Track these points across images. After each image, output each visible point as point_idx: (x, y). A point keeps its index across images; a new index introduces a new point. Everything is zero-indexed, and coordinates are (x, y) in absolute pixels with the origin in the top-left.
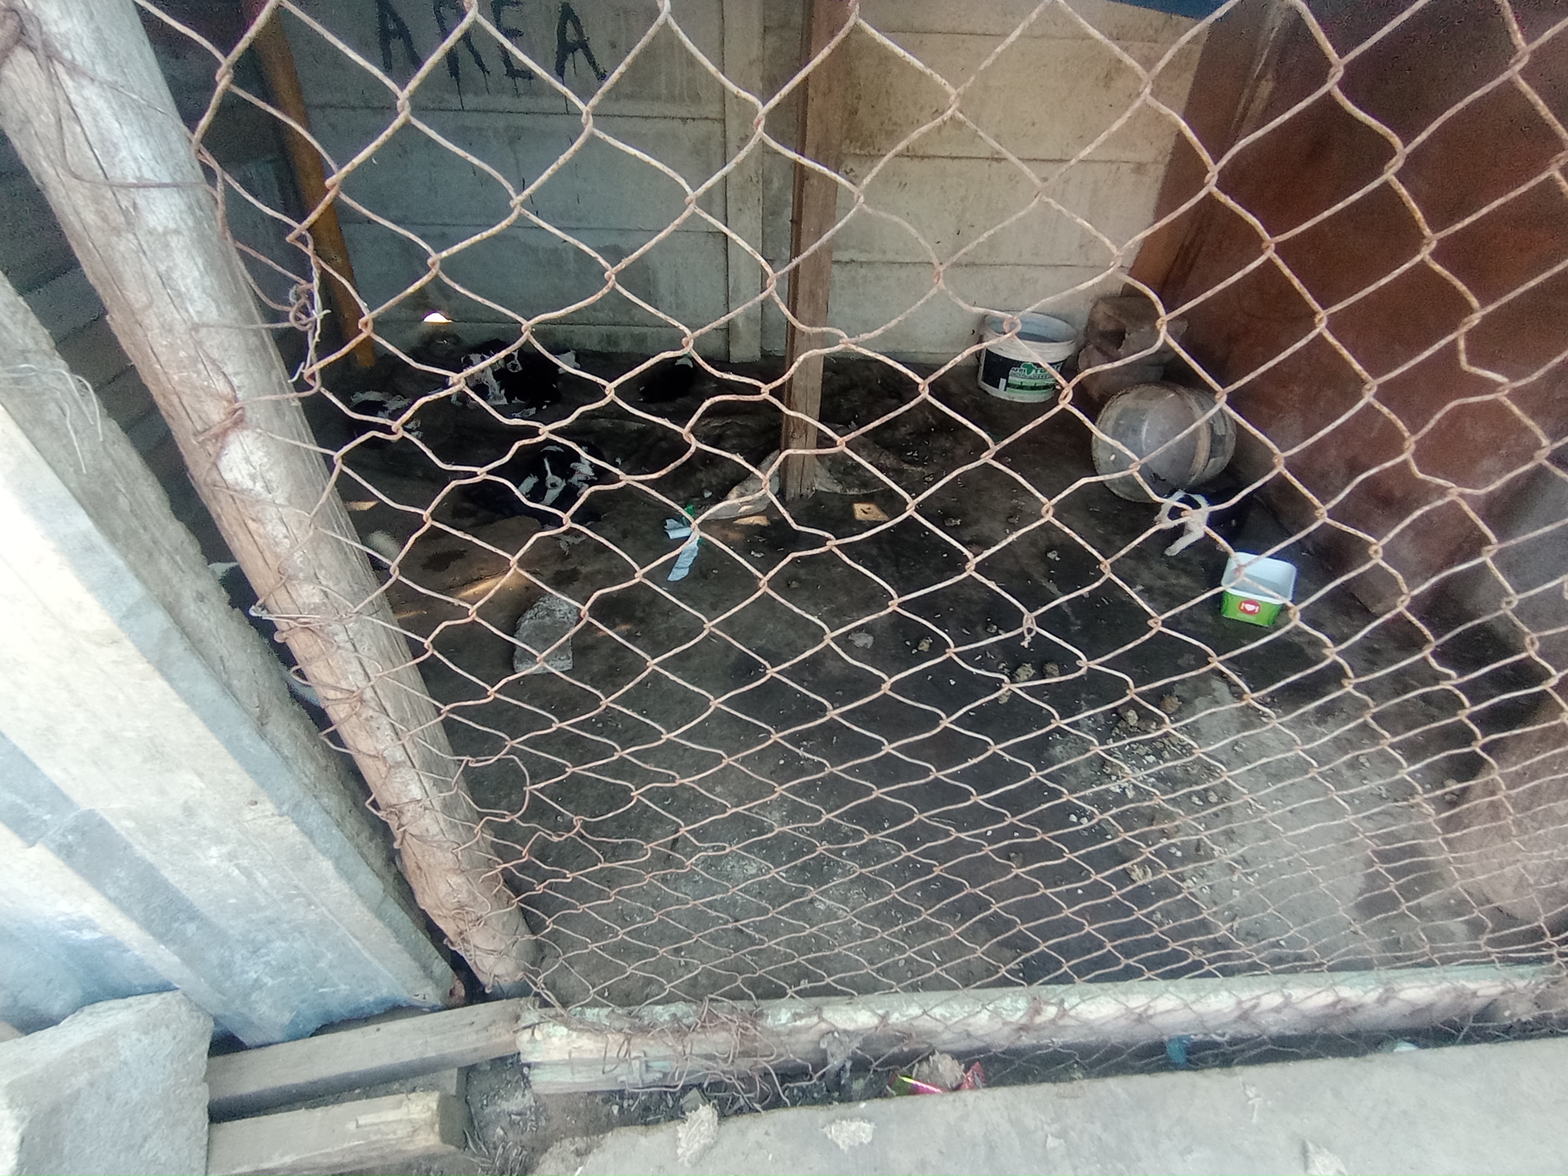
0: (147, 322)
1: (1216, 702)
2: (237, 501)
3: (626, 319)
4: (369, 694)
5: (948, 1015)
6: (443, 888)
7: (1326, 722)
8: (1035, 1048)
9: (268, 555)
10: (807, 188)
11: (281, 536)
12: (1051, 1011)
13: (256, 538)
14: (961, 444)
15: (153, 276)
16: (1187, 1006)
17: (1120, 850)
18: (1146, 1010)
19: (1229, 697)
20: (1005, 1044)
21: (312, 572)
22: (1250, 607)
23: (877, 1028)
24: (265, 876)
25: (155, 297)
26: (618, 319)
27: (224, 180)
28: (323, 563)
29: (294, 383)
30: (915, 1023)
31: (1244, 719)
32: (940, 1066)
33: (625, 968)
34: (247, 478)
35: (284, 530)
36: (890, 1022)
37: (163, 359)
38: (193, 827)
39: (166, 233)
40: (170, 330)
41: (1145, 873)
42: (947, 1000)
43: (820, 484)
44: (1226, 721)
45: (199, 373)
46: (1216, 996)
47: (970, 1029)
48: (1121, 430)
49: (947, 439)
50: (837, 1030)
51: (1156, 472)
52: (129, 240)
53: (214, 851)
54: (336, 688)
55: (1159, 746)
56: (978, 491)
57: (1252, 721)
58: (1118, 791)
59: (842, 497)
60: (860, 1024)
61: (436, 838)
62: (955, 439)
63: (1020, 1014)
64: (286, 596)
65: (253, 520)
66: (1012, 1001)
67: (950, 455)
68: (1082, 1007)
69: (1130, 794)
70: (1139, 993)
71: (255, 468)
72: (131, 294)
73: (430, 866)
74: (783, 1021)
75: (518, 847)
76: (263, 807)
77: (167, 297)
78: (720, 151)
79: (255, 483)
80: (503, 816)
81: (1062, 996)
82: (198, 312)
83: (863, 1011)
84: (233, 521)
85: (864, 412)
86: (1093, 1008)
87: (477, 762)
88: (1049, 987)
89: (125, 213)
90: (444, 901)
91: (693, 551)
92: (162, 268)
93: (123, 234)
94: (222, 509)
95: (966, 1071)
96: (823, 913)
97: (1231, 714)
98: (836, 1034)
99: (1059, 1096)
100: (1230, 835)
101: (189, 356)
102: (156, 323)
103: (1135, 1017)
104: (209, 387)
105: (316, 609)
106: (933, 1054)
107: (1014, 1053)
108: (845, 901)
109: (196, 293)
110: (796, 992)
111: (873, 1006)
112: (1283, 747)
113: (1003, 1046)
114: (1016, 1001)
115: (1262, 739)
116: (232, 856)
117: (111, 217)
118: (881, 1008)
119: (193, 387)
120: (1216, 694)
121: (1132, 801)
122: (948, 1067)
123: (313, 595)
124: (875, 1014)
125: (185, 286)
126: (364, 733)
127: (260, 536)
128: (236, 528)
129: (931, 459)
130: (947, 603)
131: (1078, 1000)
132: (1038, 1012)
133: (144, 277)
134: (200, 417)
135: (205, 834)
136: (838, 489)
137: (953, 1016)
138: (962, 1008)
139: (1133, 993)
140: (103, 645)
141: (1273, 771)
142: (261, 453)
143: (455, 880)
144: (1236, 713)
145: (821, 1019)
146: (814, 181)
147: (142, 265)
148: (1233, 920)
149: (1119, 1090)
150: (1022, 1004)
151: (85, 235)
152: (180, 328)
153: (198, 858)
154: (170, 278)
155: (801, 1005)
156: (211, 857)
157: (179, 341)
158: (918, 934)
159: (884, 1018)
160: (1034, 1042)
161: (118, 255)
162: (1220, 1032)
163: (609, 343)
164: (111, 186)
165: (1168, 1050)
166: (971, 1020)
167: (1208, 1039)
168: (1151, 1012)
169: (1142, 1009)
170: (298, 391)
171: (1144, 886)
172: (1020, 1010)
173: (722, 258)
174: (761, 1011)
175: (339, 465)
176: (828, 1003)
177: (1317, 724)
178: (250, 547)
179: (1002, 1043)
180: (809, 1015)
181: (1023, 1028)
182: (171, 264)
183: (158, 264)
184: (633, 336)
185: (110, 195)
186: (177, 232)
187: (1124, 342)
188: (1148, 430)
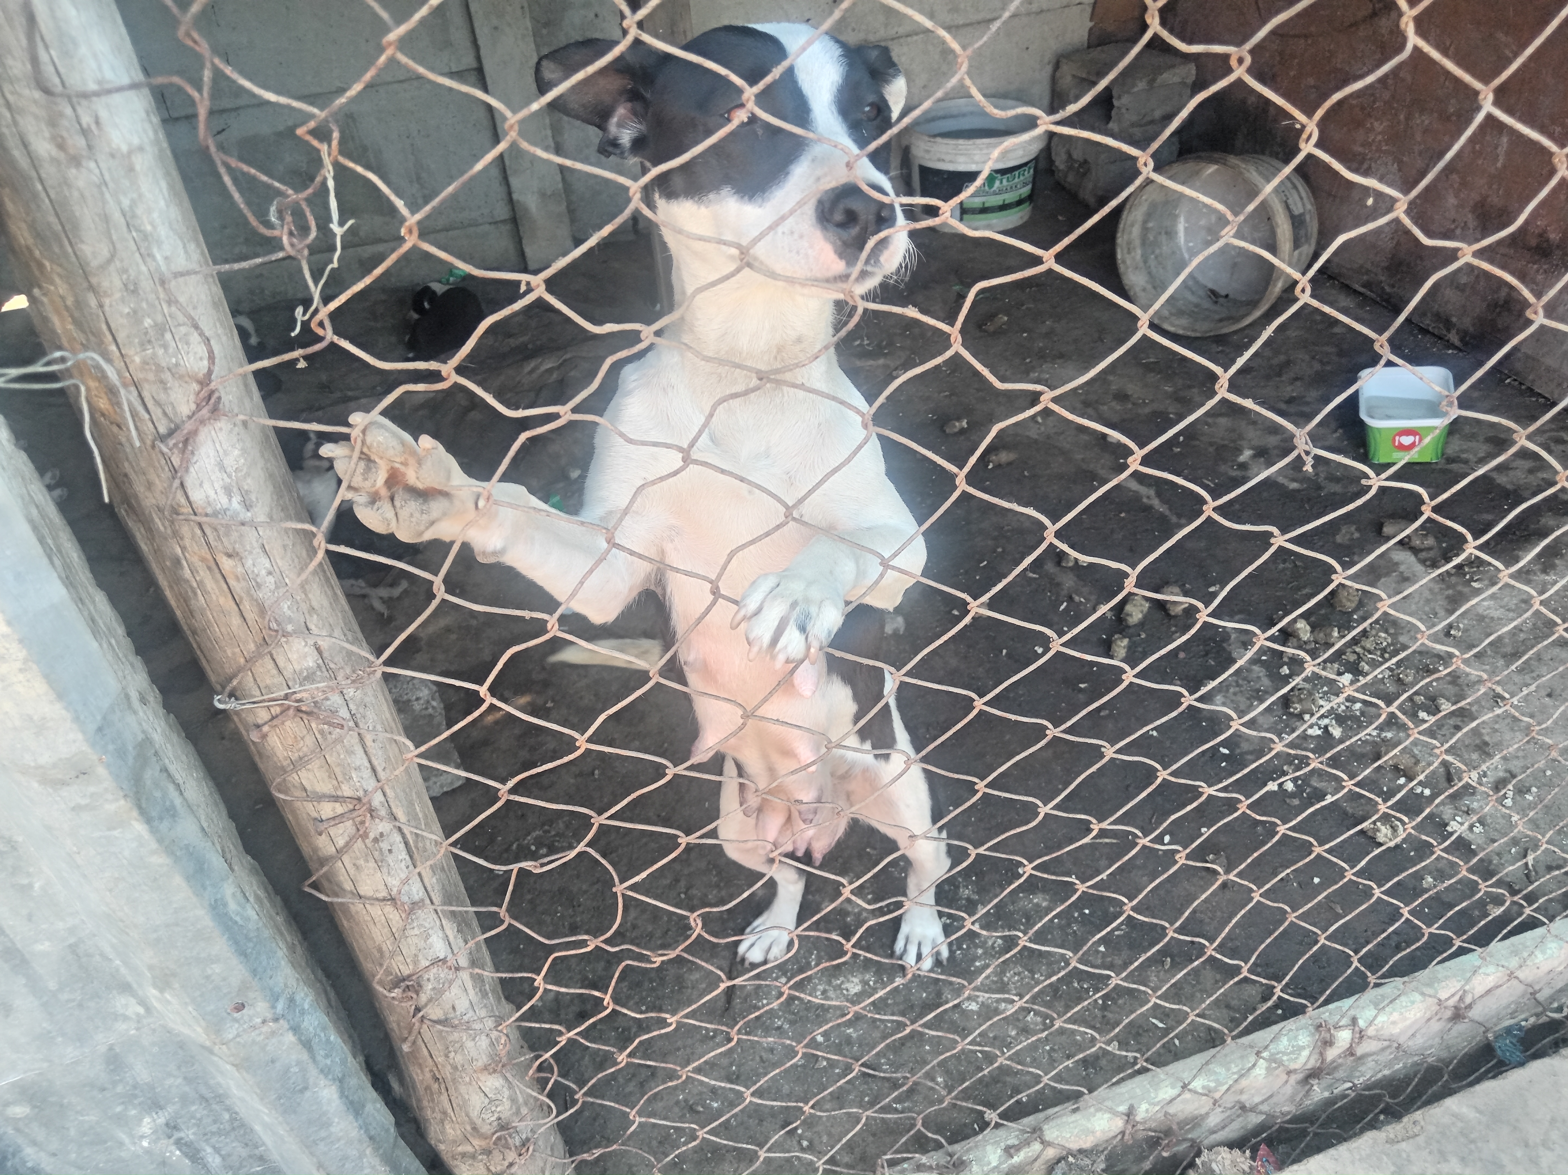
0: (105, 284)
1: (1406, 580)
2: (208, 531)
4: (377, 800)
5: (1212, 1085)
6: (476, 1101)
7: (1553, 567)
8: (1329, 1102)
9: (246, 606)
11: (263, 572)
12: (1344, 1037)
13: (232, 582)
15: (117, 217)
16: (1511, 975)
17: (1350, 810)
18: (1461, 999)
19: (1419, 568)
20: (1289, 1108)
21: (302, 620)
22: (1407, 440)
23: (1123, 1133)
24: (217, 1150)
25: (118, 246)
27: (213, 64)
28: (315, 604)
29: (297, 337)
30: (1172, 1110)
31: (1450, 592)
32: (1214, 1166)
33: (756, 1152)
34: (221, 492)
35: (268, 565)
36: (1138, 1118)
37: (121, 337)
38: (119, 1089)
39: (130, 152)
40: (135, 292)
41: (1394, 829)
42: (1207, 1063)
44: (1428, 601)
45: (165, 347)
46: (1543, 952)
47: (1244, 1098)
48: (1151, 237)
50: (1070, 1153)
51: (1210, 285)
52: (90, 171)
53: (147, 1125)
54: (336, 799)
55: (1352, 658)
57: (1460, 593)
58: (1319, 732)
60: (1098, 1134)
61: (466, 1018)
63: (1305, 1053)
64: (270, 665)
66: (1289, 1040)
68: (1382, 1018)
69: (1337, 732)
70: (1447, 978)
71: (229, 476)
72: (86, 249)
73: (455, 1068)
74: (994, 1164)
75: (597, 994)
76: (251, 1012)
77: (132, 243)
79: (230, 498)
80: (584, 944)
81: (1352, 1013)
82: (166, 258)
83: (1099, 1115)
84: (199, 564)
86: (1396, 1016)
87: (542, 865)
88: (1331, 1006)
89: (85, 132)
90: (479, 1122)
92: (126, 202)
93: (84, 163)
94: (183, 549)
95: (1253, 1158)
96: (979, 1014)
97: (1431, 590)
98: (1071, 1159)
99: (1391, 1142)
100: (1484, 749)
101: (156, 325)
102: (117, 283)
103: (1449, 1013)
104: (177, 365)
105: (309, 678)
106: (1199, 1154)
107: (1305, 1119)
108: (1002, 988)
109: (163, 231)
110: (1002, 1116)
111: (1109, 1103)
112: (1511, 615)
113: (1289, 1113)
114: (1296, 1038)
115: (1480, 610)
116: (172, 1127)
117: (70, 142)
118: (1122, 1103)
119: (159, 369)
120: (1402, 568)
121: (1341, 741)
122: (1227, 1163)
123: (305, 656)
124: (1115, 1114)
125: (152, 224)
126: (372, 864)
127: (237, 579)
128: (204, 574)
130: (990, 542)
131: (1374, 1012)
132: (1328, 1043)
133: (106, 218)
134: (165, 414)
135: (135, 1096)
137: (1219, 1083)
138: (1228, 1070)
139: (1439, 981)
140: (64, 783)
141: (1509, 649)
142: (236, 452)
143: (492, 1083)
144: (1436, 587)
145: (1045, 1143)
147: (104, 202)
148: (1525, 856)
149: (1465, 1110)
150: (1305, 1039)
151: (34, 174)
152: (146, 284)
153: (121, 1144)
154: (134, 216)
155: (1011, 1133)
156: (142, 1137)
157: (144, 305)
158: (1120, 1002)
159: (1129, 1114)
160: (1326, 1094)
161: (76, 194)
162: (1555, 1005)
164: (69, 98)
165: (1499, 1052)
166: (1244, 1083)
167: (1543, 1019)
168: (1468, 1000)
169: (1457, 998)
171: (1397, 846)
172: (1303, 1048)
173: (480, 111)
174: (959, 1158)
176: (1047, 1118)
177: (1545, 571)
179: (1286, 1109)
180: (1027, 1143)
181: (1313, 1074)
182: (135, 196)
183: (122, 198)
185: (68, 111)
186: (141, 149)
187: (1113, 113)
188: (1186, 229)
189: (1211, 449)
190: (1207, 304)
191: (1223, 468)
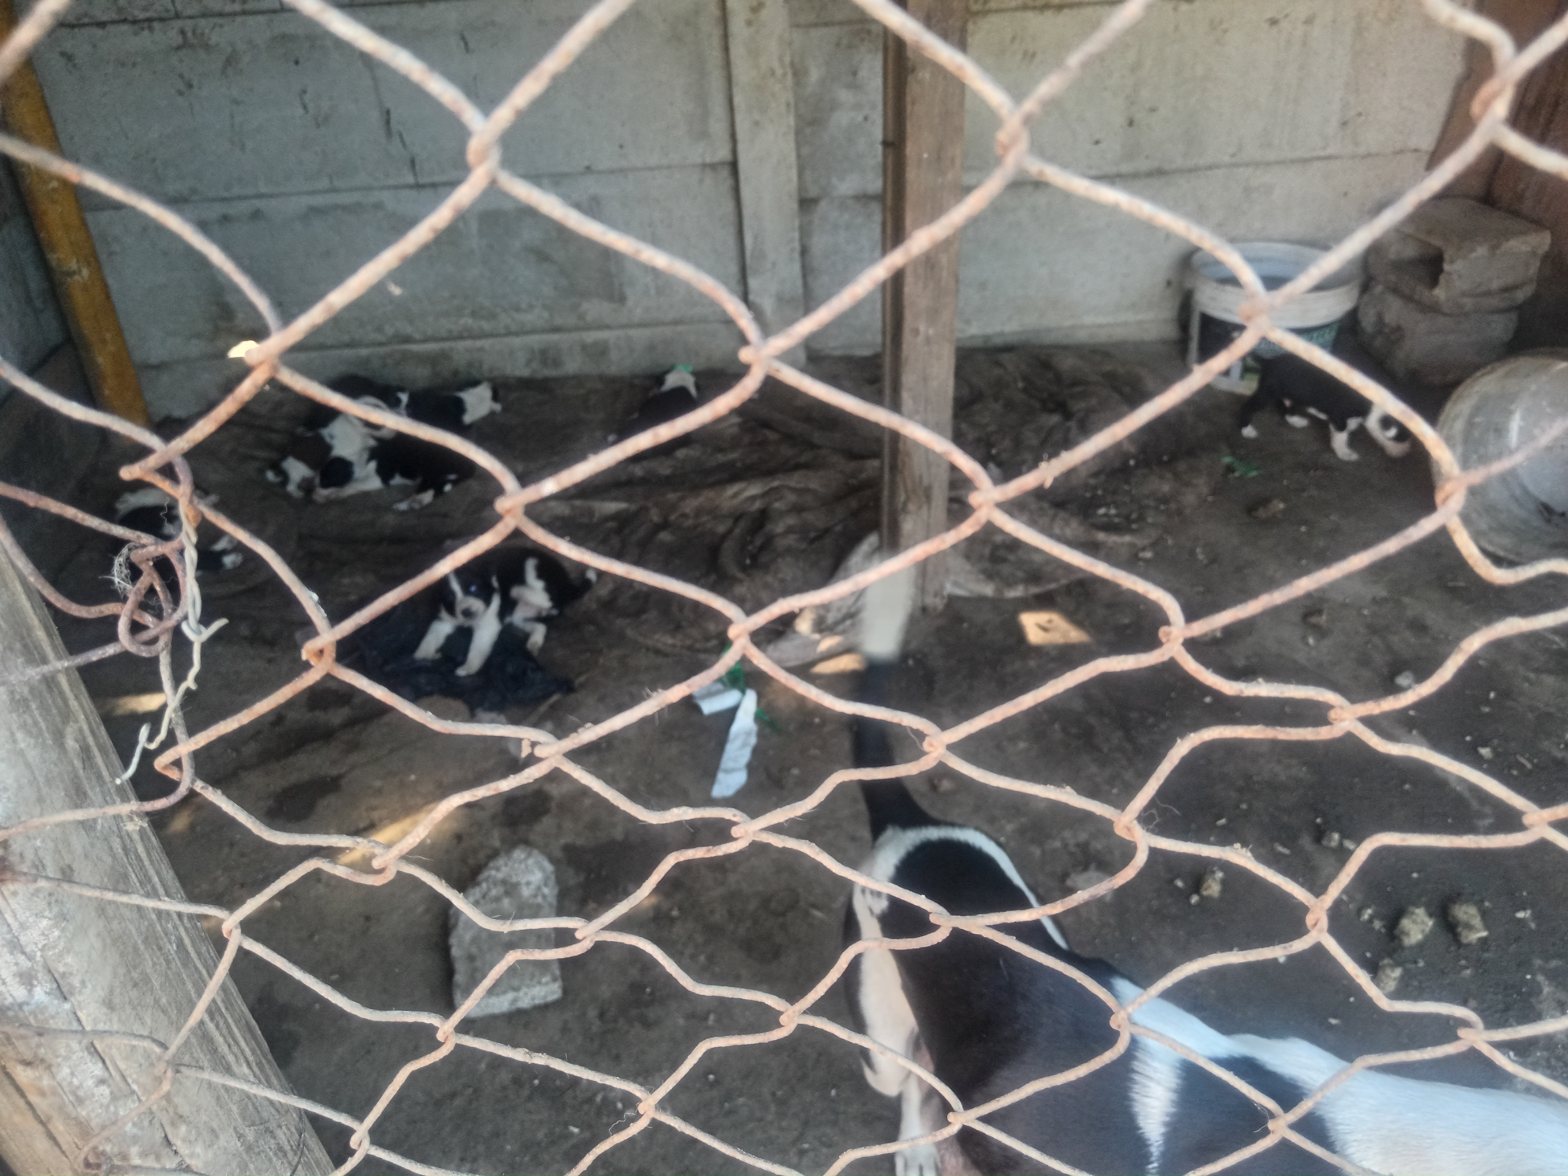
3: (572, 320)
10: (913, 89)
14: (1188, 484)
21: (159, 1136)
26: (559, 321)
29: (133, 780)
34: (14, 981)
43: (956, 584)
48: (1476, 434)
49: (1162, 477)
51: (1544, 498)
56: (1239, 569)
59: (996, 603)
62: (1177, 476)
65: (27, 1064)
67: (1173, 506)
71: (30, 958)
78: (717, 32)
79: (31, 986)
85: (1007, 443)
91: (748, 734)
127: (42, 1093)
129: (1141, 518)
130: (1233, 794)
136: (988, 590)
142: (44, 923)
146: (925, 75)
163: (544, 362)
170: (143, 796)
173: (729, 206)
175: (236, 940)
178: (17, 1119)
184: (584, 347)
187: (1442, 279)
188: (1521, 429)
189: (1530, 716)
190: (1537, 522)
191: (1546, 745)
